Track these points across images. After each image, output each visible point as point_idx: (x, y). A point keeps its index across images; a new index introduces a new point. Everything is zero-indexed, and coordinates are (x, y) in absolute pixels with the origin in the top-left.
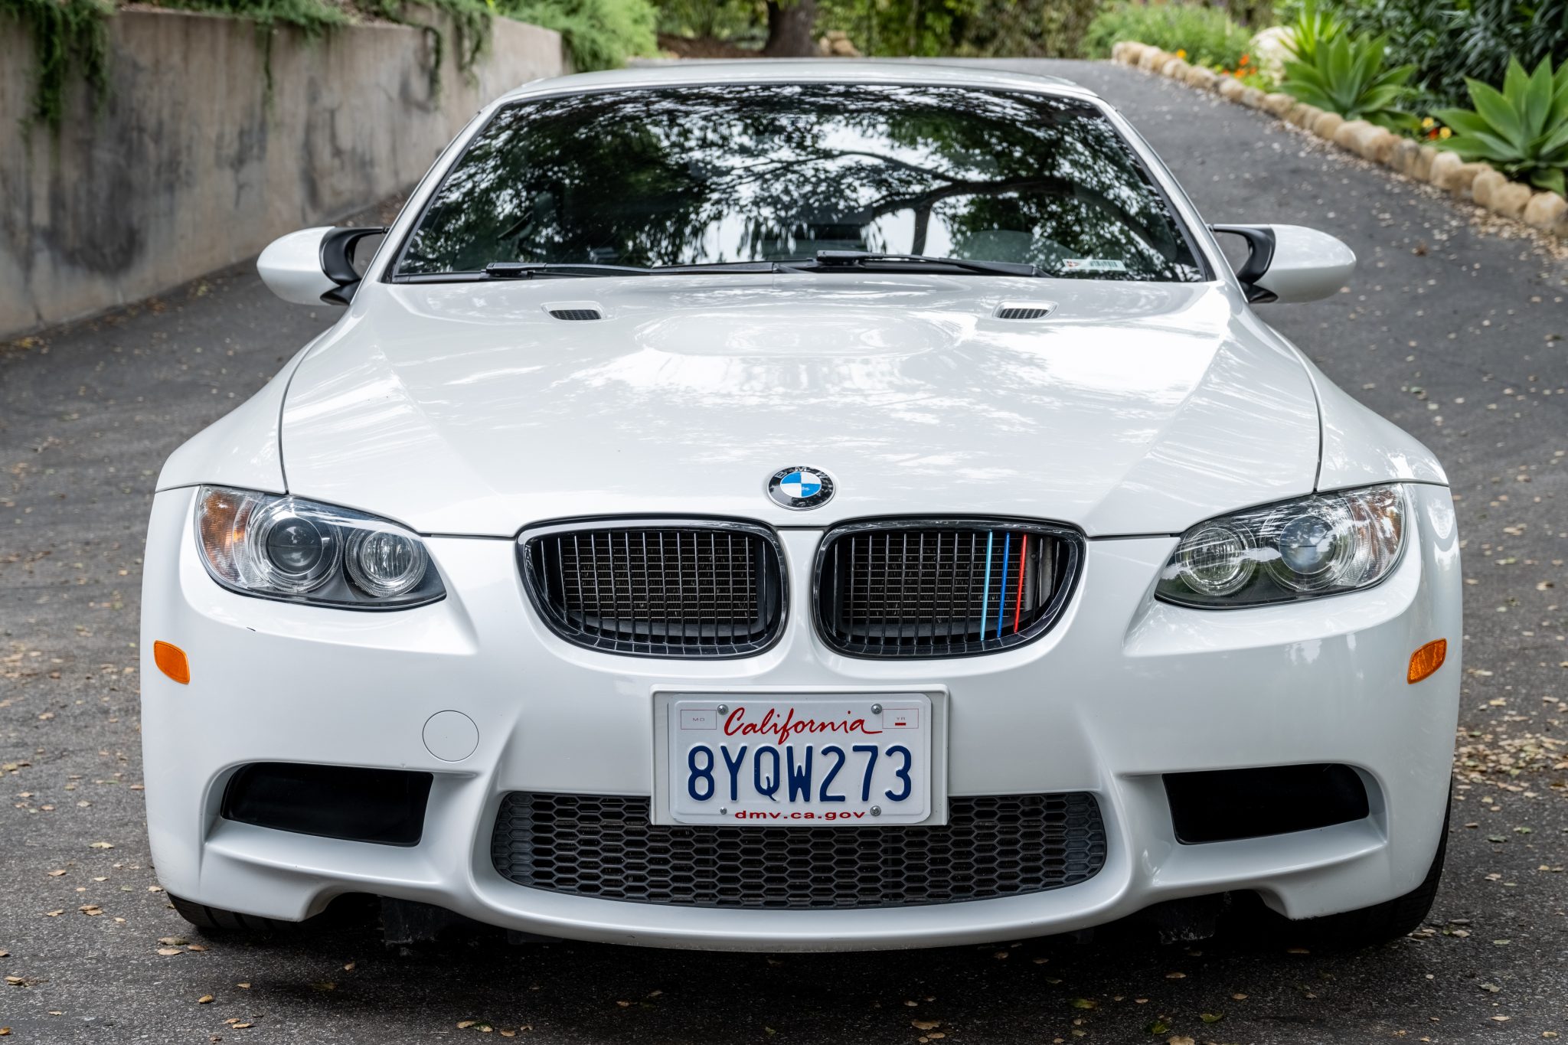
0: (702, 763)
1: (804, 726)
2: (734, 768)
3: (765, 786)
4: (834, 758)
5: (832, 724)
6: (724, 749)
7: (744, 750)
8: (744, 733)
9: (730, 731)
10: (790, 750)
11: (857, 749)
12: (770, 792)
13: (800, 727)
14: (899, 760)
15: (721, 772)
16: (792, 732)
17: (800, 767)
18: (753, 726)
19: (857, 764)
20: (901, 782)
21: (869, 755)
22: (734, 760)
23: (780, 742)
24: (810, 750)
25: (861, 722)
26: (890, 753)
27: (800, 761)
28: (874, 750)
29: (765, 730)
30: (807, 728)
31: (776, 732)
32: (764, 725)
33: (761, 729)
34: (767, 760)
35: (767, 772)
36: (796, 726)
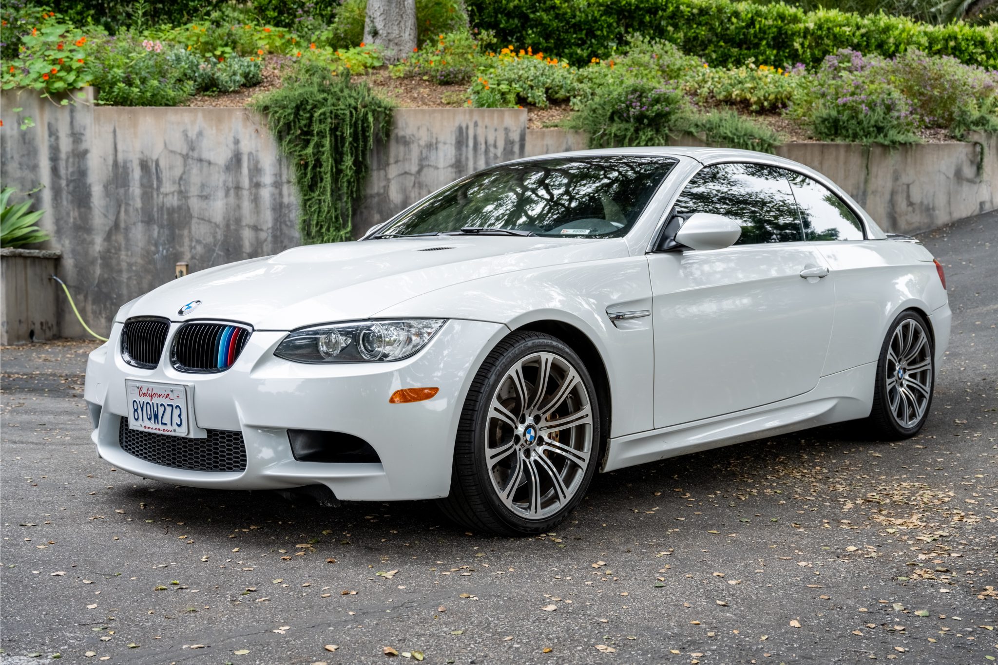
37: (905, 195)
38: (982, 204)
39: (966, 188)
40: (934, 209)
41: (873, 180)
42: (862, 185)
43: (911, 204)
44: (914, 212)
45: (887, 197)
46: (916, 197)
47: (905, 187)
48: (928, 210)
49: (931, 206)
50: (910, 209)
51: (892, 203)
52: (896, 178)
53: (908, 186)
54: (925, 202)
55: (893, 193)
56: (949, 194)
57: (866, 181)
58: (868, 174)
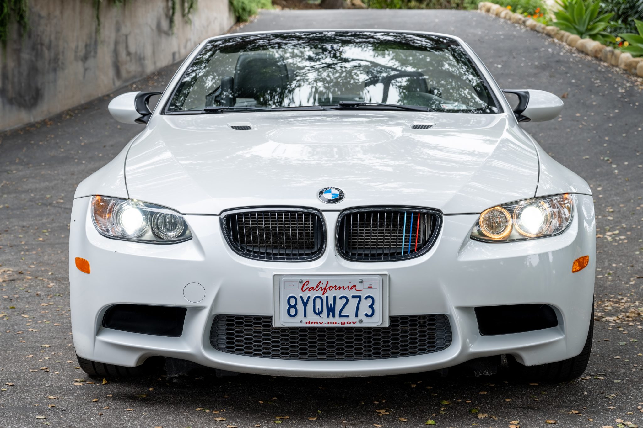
0: (293, 302)
1: (333, 288)
2: (305, 304)
3: (317, 311)
4: (344, 300)
5: (344, 287)
6: (301, 297)
7: (309, 297)
8: (309, 290)
9: (303, 290)
10: (327, 297)
11: (353, 297)
12: (319, 314)
13: (331, 288)
14: (369, 302)
15: (300, 306)
16: (328, 290)
17: (331, 304)
18: (313, 288)
19: (353, 303)
20: (371, 310)
21: (358, 299)
22: (305, 301)
23: (323, 294)
24: (335, 297)
25: (355, 286)
26: (366, 298)
27: (331, 302)
28: (360, 297)
29: (317, 289)
30: (334, 289)
31: (322, 290)
32: (317, 287)
33: (316, 289)
34: (318, 301)
35: (318, 306)
36: (329, 288)
37: (124, 45)
38: (174, 54)
39: (164, 40)
40: (144, 59)
41: (102, 30)
42: (93, 35)
43: (129, 54)
44: (131, 60)
45: (112, 46)
46: (132, 49)
47: (124, 37)
48: (140, 59)
49: (142, 56)
50: (128, 58)
51: (116, 53)
52: (118, 30)
53: (126, 36)
54: (138, 53)
55: (116, 43)
56: (153, 45)
57: (97, 31)
58: (99, 25)
